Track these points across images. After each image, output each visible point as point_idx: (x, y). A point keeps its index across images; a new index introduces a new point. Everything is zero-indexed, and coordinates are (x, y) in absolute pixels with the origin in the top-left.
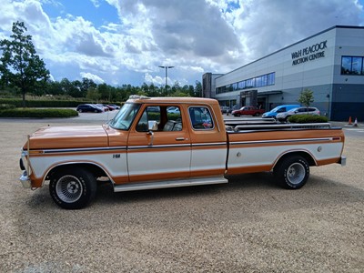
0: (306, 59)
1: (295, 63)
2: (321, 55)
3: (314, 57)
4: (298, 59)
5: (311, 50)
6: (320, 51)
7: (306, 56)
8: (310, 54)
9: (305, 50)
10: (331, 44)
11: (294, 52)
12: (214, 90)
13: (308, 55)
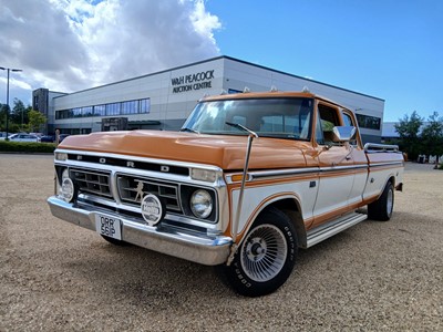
0: (190, 88)
1: (176, 90)
2: (208, 85)
3: (199, 87)
4: (179, 86)
5: (195, 78)
6: (206, 80)
7: (189, 84)
8: (194, 82)
9: (188, 78)
10: (219, 75)
11: (174, 77)
12: (52, 113)
13: (193, 84)
